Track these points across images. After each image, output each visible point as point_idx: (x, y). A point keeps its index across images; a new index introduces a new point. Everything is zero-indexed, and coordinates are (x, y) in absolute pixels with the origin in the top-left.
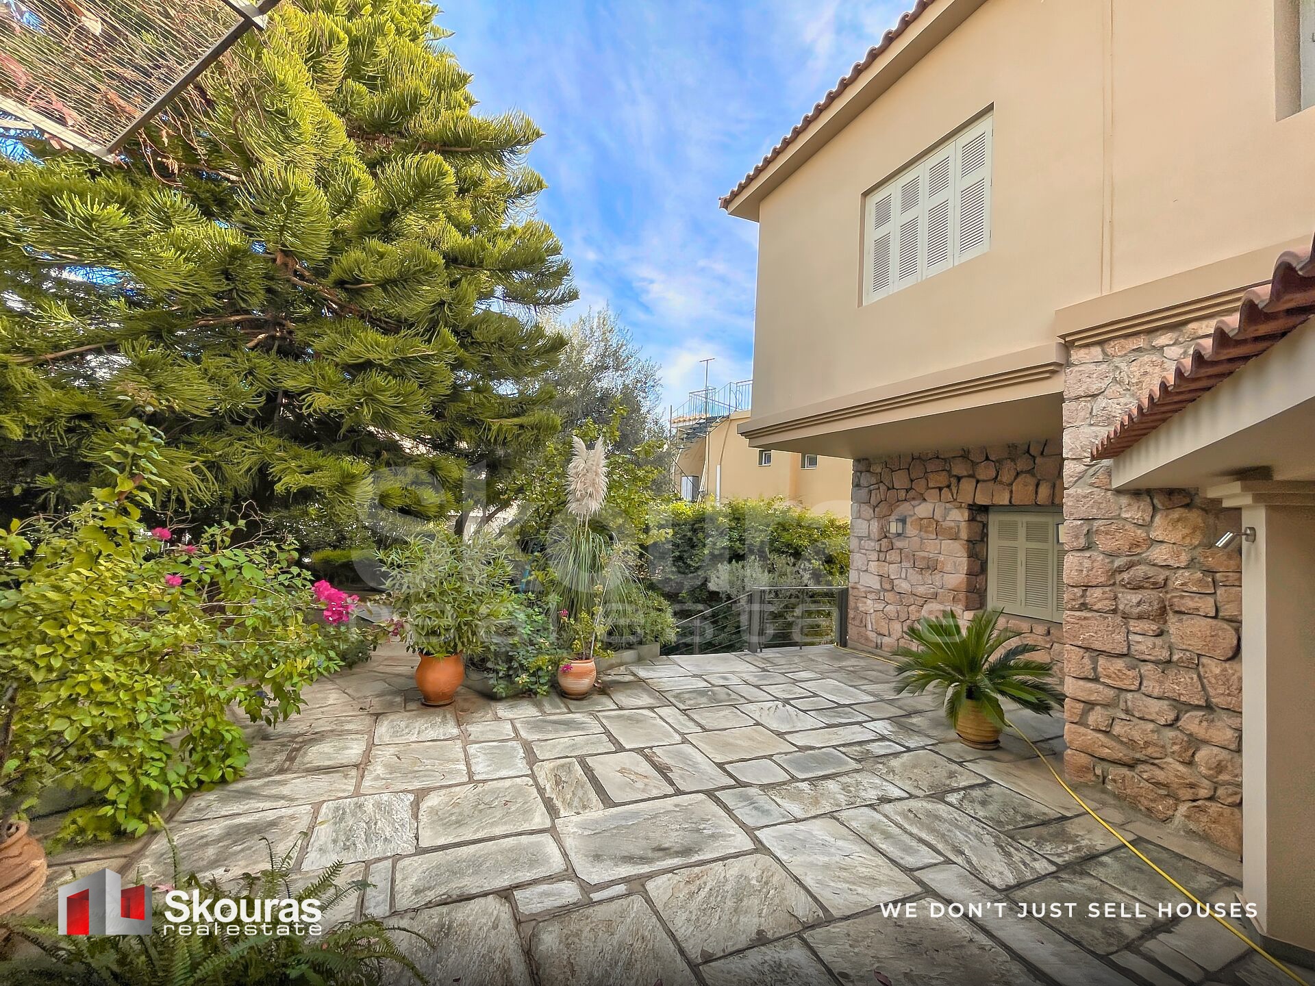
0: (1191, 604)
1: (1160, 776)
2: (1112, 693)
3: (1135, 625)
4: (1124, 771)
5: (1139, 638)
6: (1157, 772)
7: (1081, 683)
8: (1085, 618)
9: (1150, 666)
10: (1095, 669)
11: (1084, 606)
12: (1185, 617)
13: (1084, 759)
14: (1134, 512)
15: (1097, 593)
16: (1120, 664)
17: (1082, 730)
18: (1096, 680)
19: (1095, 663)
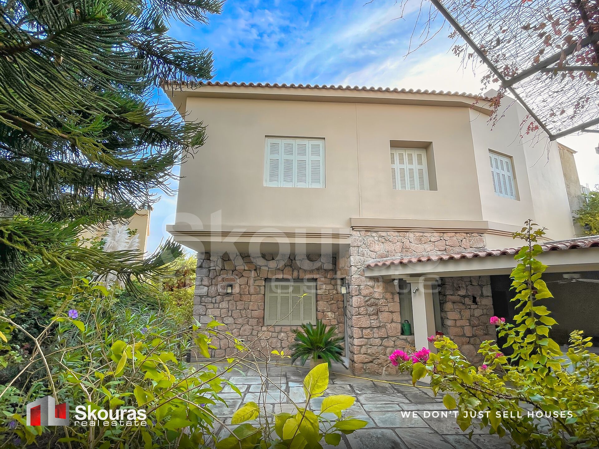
0: (383, 309)
1: (379, 361)
2: (366, 340)
3: (371, 317)
4: (371, 364)
5: (373, 321)
6: (379, 360)
7: (359, 339)
8: (360, 318)
9: (376, 329)
10: (362, 334)
11: (359, 314)
12: (382, 313)
13: (361, 365)
14: (371, 283)
15: (362, 309)
16: (369, 330)
17: (360, 355)
18: (362, 338)
19: (362, 331)
